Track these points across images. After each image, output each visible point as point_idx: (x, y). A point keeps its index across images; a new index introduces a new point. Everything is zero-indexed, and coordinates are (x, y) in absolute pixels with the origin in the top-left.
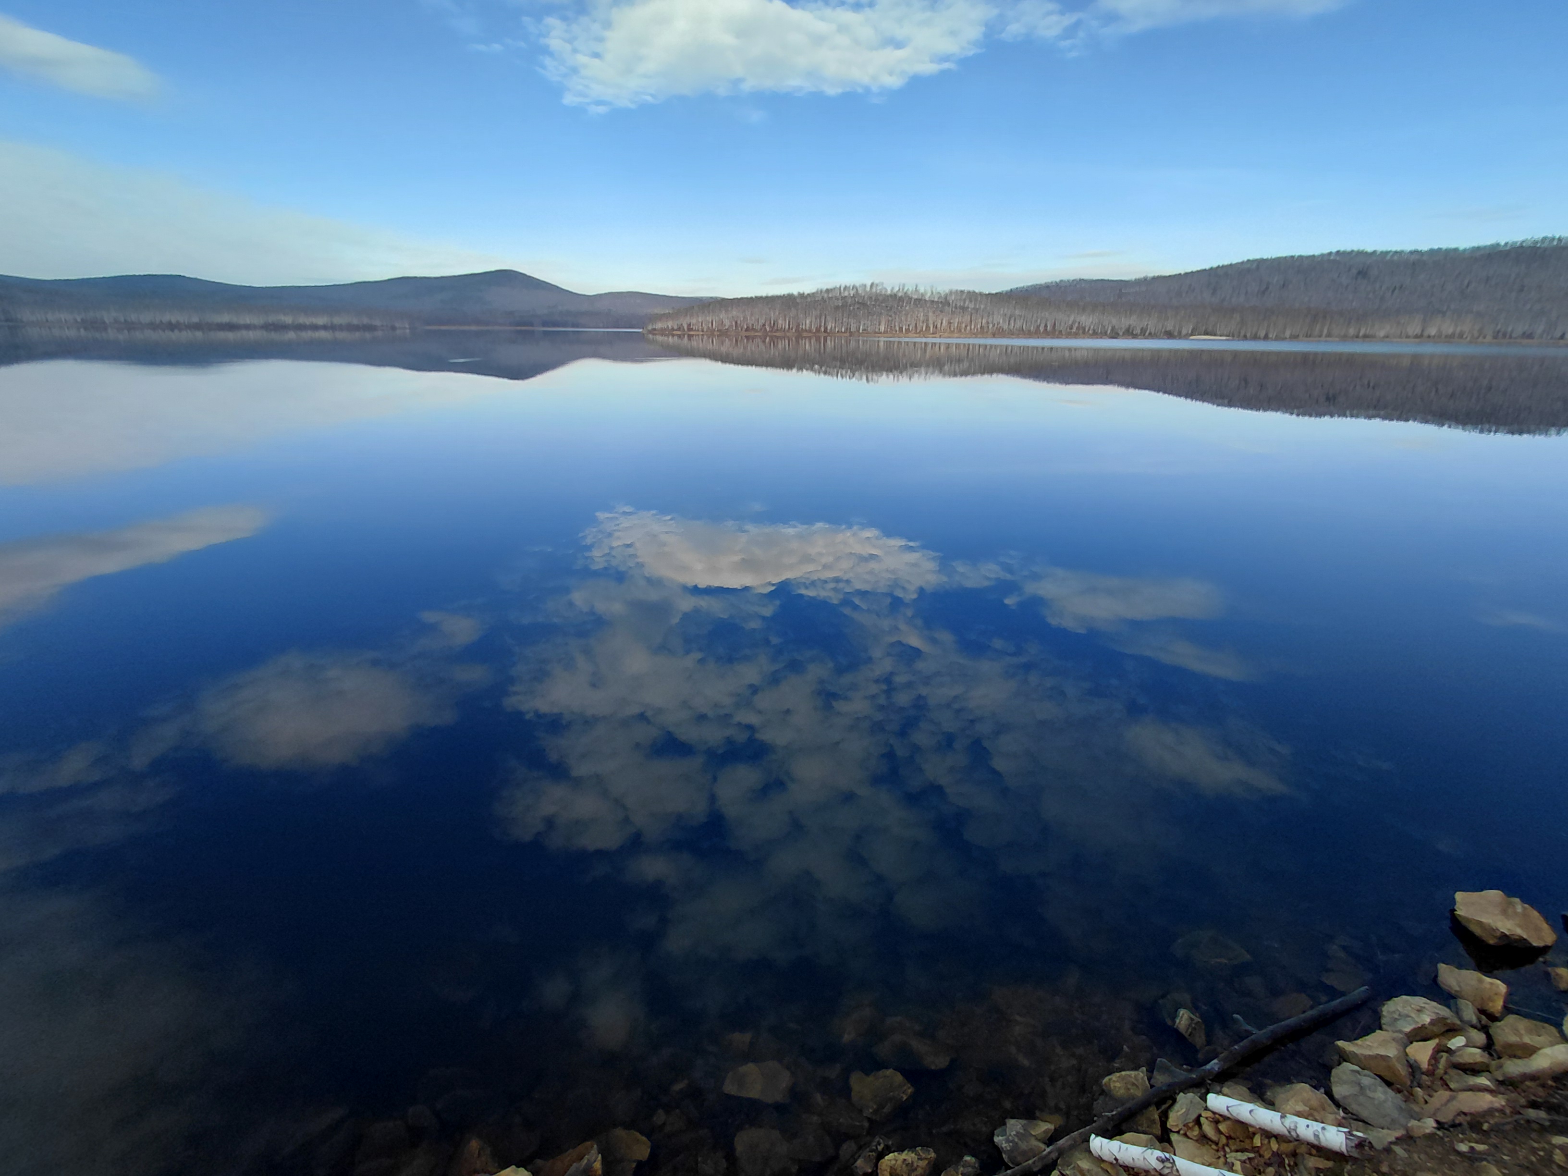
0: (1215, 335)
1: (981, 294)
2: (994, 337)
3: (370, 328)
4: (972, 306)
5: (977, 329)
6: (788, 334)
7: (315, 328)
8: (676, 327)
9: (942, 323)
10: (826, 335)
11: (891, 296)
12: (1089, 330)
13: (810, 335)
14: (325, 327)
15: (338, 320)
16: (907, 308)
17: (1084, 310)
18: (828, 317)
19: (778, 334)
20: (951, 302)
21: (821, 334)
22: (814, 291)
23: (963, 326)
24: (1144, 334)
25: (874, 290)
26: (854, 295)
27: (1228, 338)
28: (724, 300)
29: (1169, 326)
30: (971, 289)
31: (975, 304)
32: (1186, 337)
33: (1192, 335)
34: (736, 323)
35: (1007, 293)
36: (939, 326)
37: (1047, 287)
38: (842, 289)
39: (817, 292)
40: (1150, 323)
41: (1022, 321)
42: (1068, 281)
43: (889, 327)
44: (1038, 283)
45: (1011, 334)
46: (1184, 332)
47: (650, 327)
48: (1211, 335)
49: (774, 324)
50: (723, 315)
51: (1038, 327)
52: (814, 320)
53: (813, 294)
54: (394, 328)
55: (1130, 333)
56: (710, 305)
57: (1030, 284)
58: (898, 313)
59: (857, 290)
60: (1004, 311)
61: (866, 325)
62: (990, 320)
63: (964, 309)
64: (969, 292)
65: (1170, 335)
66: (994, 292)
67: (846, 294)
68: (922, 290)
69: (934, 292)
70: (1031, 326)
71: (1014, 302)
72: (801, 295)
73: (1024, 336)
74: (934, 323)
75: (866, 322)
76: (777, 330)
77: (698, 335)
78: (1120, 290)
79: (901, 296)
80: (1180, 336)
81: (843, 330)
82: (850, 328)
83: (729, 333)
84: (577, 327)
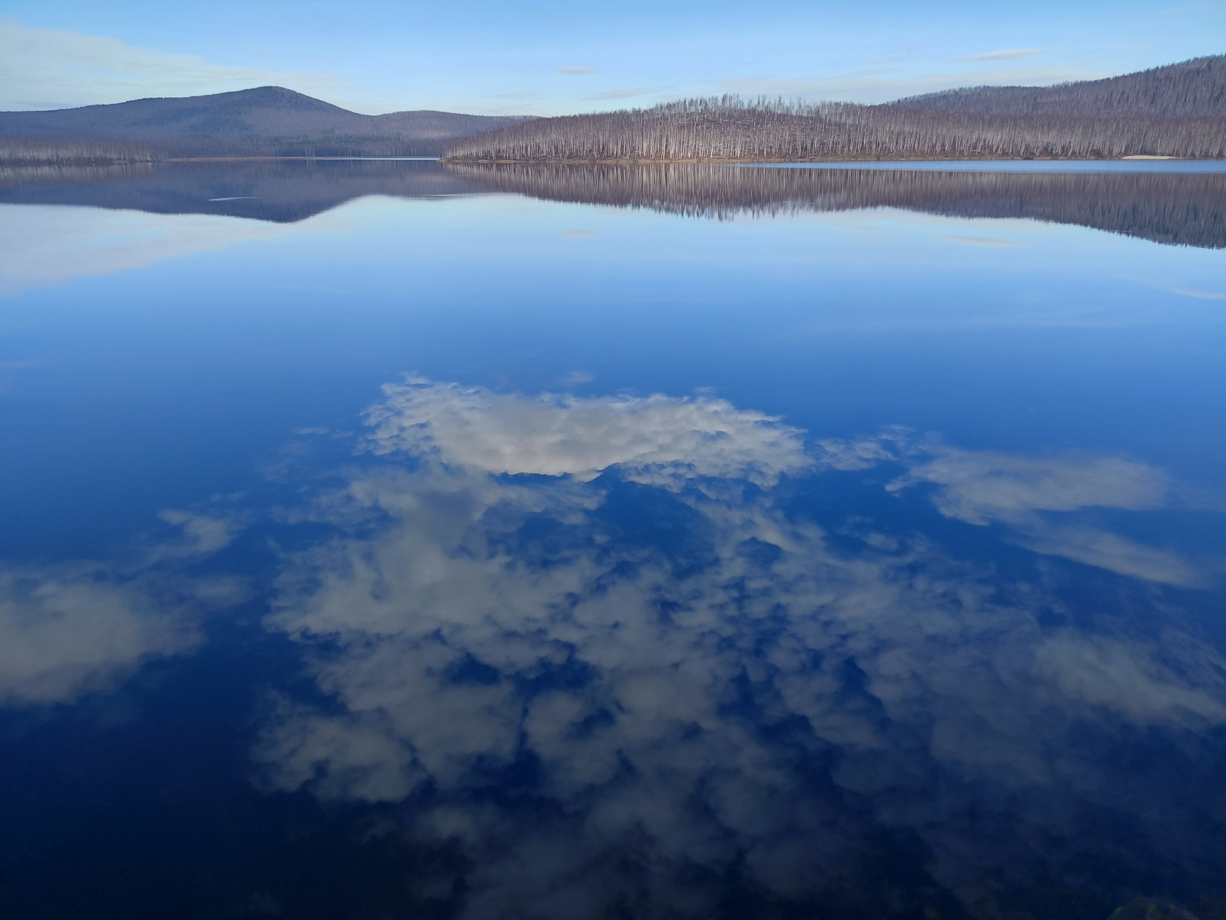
0: (1155, 154)
1: (861, 107)
2: (879, 160)
3: (105, 162)
4: (850, 122)
5: (857, 151)
6: (621, 162)
7: (37, 163)
8: (481, 154)
9: (812, 144)
10: (667, 161)
11: (749, 111)
12: (996, 151)
13: (648, 161)
14: (49, 163)
15: (64, 154)
16: (769, 126)
17: (990, 124)
18: (671, 140)
19: (609, 162)
20: (824, 117)
21: (661, 161)
22: (652, 106)
23: (840, 146)
24: (1066, 153)
25: (727, 104)
26: (702, 110)
27: (1171, 157)
28: (540, 120)
29: (1097, 143)
30: (848, 100)
31: (854, 119)
32: (1119, 157)
33: (1126, 154)
34: (556, 148)
35: (893, 104)
36: (809, 146)
37: (944, 97)
38: (687, 103)
39: (656, 109)
40: (1073, 140)
41: (913, 139)
42: (970, 89)
43: (747, 150)
44: (933, 91)
45: (900, 156)
46: (1116, 151)
47: (449, 155)
48: (1151, 155)
49: (603, 148)
50: (539, 139)
51: (934, 146)
52: (652, 143)
53: (652, 110)
54: (133, 161)
55: (1048, 153)
56: (522, 127)
57: (921, 94)
58: (758, 133)
59: (706, 104)
60: (890, 127)
61: (717, 149)
62: (873, 139)
63: (840, 126)
64: (846, 105)
65: (1098, 155)
66: (877, 104)
67: (693, 109)
68: (787, 103)
69: (802, 105)
70: (923, 146)
71: (903, 116)
72: (637, 113)
73: (916, 158)
74: (802, 145)
75: (718, 145)
76: (608, 156)
77: (509, 164)
78: (1035, 99)
79: (762, 111)
80: (1111, 156)
81: (689, 155)
82: (698, 153)
83: (547, 162)
84: (360, 156)
